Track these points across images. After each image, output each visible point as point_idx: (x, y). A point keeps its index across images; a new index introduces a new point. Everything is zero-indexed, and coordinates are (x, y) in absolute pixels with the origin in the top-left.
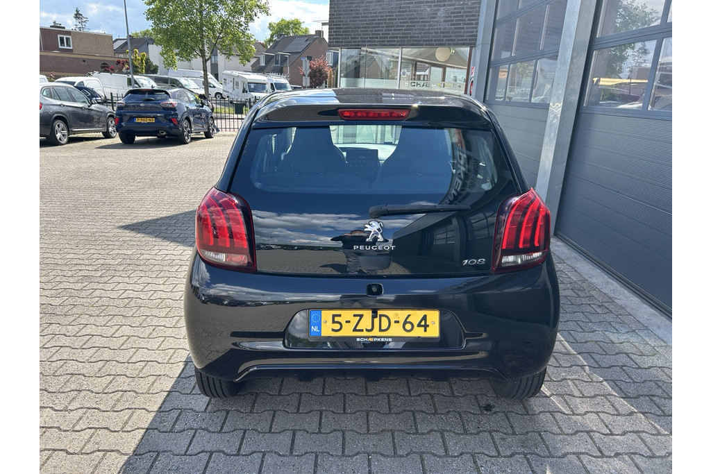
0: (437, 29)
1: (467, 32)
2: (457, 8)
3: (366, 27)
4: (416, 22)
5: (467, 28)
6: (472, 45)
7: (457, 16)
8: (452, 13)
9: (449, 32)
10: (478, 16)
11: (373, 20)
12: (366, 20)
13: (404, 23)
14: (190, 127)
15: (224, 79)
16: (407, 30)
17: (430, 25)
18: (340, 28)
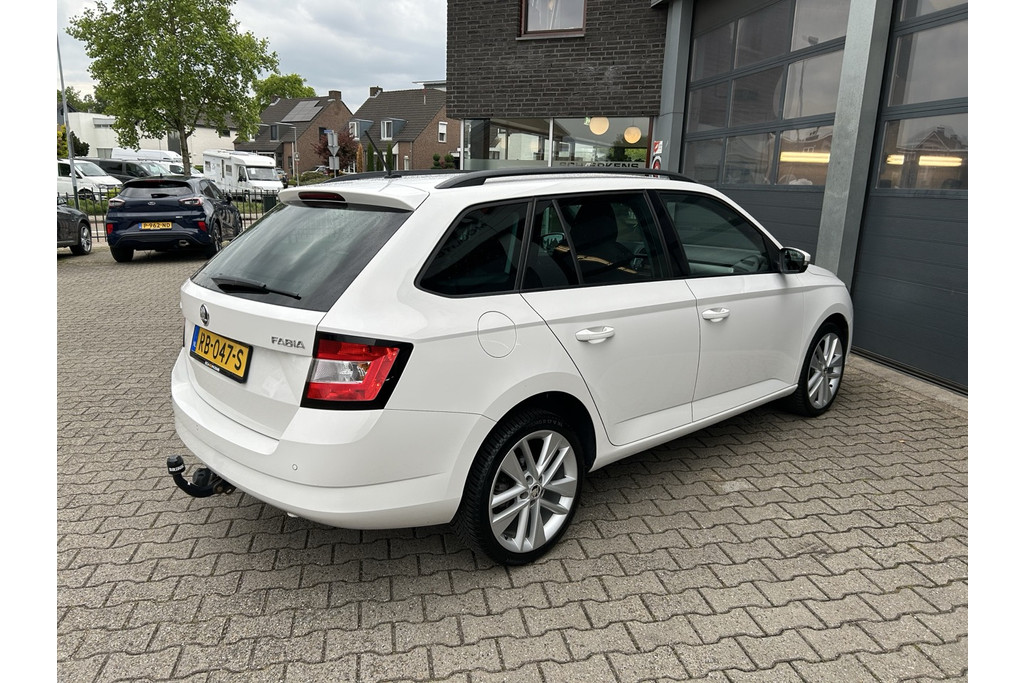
0: (604, 93)
1: (647, 97)
2: (632, 67)
3: (503, 92)
4: (575, 85)
5: (648, 92)
6: (653, 113)
7: (631, 78)
8: (624, 73)
9: (621, 98)
10: (661, 77)
11: (513, 82)
12: (500, 82)
13: (557, 85)
14: (220, 234)
15: (207, 163)
16: (561, 95)
17: (595, 89)
18: (463, 92)
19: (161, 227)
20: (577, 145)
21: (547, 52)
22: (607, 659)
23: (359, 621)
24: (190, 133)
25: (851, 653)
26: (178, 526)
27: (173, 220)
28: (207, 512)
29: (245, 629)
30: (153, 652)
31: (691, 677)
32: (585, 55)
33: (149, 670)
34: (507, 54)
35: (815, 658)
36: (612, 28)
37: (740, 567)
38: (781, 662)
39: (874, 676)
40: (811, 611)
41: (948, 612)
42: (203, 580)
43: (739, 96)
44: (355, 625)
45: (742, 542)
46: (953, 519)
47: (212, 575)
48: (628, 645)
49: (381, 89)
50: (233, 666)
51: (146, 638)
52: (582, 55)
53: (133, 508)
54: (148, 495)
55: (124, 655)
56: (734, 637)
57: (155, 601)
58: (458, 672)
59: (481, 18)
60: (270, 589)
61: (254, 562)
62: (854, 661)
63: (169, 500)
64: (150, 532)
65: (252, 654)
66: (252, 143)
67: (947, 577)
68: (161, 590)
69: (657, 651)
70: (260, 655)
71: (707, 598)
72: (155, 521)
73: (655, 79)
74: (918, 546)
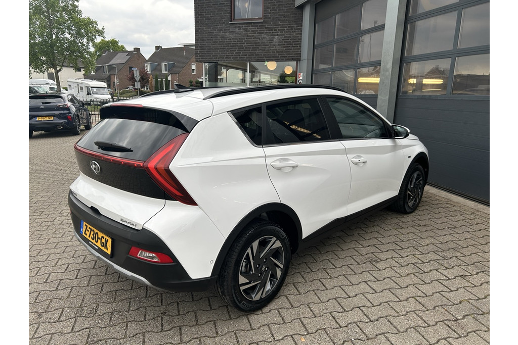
0: (274, 50)
1: (295, 52)
2: (286, 37)
3: (223, 49)
4: (259, 45)
5: (294, 49)
6: (298, 59)
7: (287, 42)
8: (283, 40)
9: (282, 52)
10: (301, 42)
11: (229, 44)
12: (223, 44)
13: (250, 46)
14: (79, 122)
15: (69, 85)
16: (253, 50)
17: (269, 47)
18: (204, 49)
19: (47, 119)
20: (261, 75)
21: (245, 29)
22: (278, 311)
23: (162, 302)
24: (60, 70)
25: (386, 302)
26: (69, 264)
27: (54, 116)
28: (83, 257)
29: (106, 309)
30: (62, 321)
31: (315, 317)
32: (263, 31)
33: (60, 329)
34: (225, 30)
35: (371, 305)
36: (277, 18)
37: (339, 269)
38: (355, 308)
39: (396, 311)
40: (369, 286)
41: (429, 283)
42: (84, 288)
43: (338, 51)
44: (160, 304)
45: (340, 258)
46: (433, 244)
47: (88, 286)
48: (288, 305)
49: (161, 47)
50: (101, 325)
51: (57, 315)
52: (262, 31)
53: (45, 257)
54: (52, 251)
55: (47, 323)
56: (335, 299)
57: (60, 299)
58: (209, 321)
59: (211, 12)
60: (117, 290)
61: (109, 279)
62: (387, 305)
63: (63, 253)
64: (55, 268)
65: (111, 319)
66: (93, 75)
67: (430, 269)
68: (63, 293)
69: (301, 307)
70: (114, 319)
71: (324, 283)
72: (57, 263)
73: (298, 43)
74: (417, 256)
